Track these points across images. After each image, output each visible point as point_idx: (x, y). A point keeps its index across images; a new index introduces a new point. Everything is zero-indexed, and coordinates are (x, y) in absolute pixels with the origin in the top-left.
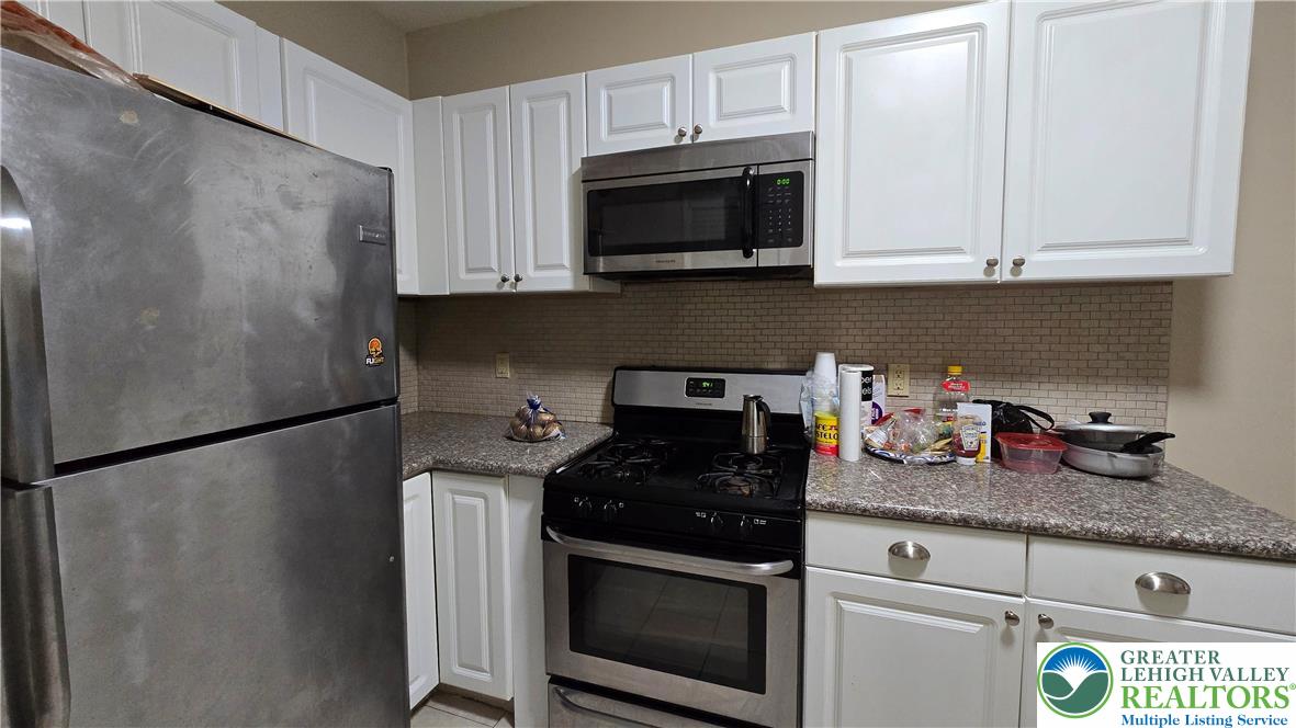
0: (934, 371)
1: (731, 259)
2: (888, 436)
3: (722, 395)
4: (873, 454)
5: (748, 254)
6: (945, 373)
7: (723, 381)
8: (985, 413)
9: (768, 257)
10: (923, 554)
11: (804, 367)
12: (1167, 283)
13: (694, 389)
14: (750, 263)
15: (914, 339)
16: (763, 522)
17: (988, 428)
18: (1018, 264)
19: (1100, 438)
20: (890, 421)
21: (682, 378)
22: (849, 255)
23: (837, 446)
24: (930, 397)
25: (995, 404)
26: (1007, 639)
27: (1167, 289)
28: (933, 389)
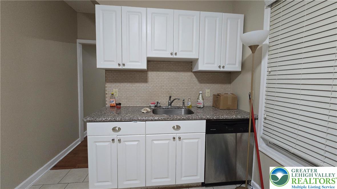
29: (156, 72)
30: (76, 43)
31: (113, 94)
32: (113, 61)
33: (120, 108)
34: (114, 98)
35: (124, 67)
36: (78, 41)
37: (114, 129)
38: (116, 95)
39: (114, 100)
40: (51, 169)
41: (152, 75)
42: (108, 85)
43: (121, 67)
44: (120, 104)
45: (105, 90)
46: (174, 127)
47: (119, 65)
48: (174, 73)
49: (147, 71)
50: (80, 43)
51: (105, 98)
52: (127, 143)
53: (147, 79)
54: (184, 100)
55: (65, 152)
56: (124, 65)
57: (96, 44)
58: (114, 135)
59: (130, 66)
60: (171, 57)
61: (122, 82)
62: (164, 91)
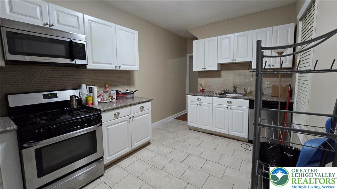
0: (103, 86)
1: (67, 61)
2: (101, 99)
3: (57, 97)
4: (100, 103)
5: (73, 60)
6: (105, 86)
7: (56, 94)
8: (115, 92)
9: (78, 62)
10: (119, 113)
11: (79, 87)
12: (130, 71)
13: (45, 97)
14: (73, 62)
15: (99, 80)
16: (94, 117)
17: (115, 94)
18: (120, 67)
19: (128, 93)
20: (101, 96)
21: (41, 94)
22: (94, 63)
23: (93, 103)
24: (103, 91)
25: (116, 91)
26: (129, 122)
27: (130, 72)
28: (103, 90)
29: (226, 71)
30: (186, 56)
31: (201, 84)
32: (201, 67)
33: (204, 91)
34: (202, 86)
35: (205, 70)
36: (187, 55)
37: (198, 99)
38: (203, 85)
39: (202, 87)
40: (174, 119)
41: (223, 73)
42: (199, 79)
43: (204, 70)
44: (204, 89)
45: (197, 82)
46: (228, 102)
47: (203, 69)
48: (239, 71)
49: (221, 71)
50: (188, 56)
51: (197, 86)
52: (204, 107)
53: (220, 75)
54: (245, 89)
55: (181, 113)
56: (205, 69)
57: (193, 56)
58: (198, 102)
59: (208, 69)
60: (232, 62)
61: (206, 78)
62: (231, 83)
